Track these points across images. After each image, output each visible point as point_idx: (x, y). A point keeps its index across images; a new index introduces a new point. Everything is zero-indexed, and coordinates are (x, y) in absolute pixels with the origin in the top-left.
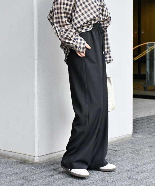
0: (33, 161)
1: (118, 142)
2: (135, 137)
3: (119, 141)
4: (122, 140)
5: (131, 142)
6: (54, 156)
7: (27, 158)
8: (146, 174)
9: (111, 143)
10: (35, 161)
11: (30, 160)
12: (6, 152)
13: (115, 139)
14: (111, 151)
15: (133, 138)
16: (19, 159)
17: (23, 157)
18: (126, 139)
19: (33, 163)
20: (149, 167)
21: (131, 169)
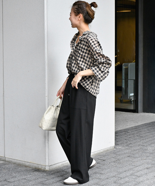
0: (44, 169)
1: (104, 153)
2: (117, 149)
3: (105, 151)
4: (107, 151)
5: (114, 152)
6: (59, 165)
7: (40, 167)
8: (127, 179)
9: (99, 154)
10: (46, 169)
11: (43, 169)
12: (24, 163)
13: (102, 151)
14: (100, 160)
15: (115, 149)
16: (34, 167)
17: (37, 166)
18: (110, 150)
19: (44, 171)
20: (128, 174)
21: (116, 175)
